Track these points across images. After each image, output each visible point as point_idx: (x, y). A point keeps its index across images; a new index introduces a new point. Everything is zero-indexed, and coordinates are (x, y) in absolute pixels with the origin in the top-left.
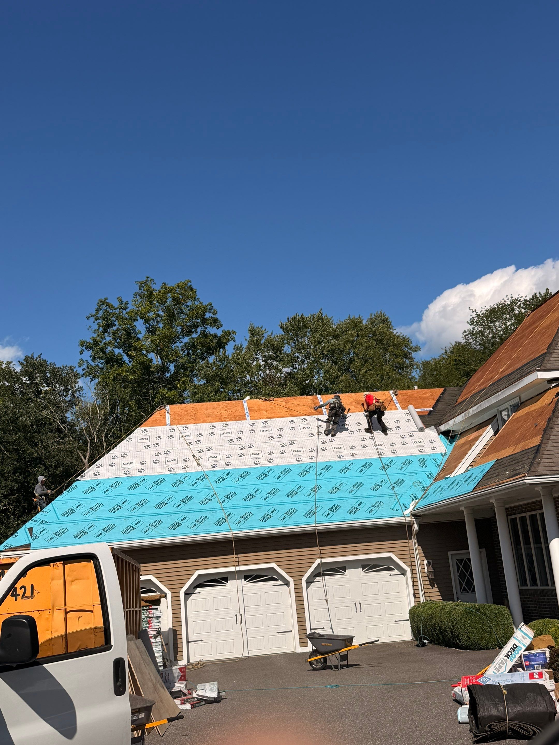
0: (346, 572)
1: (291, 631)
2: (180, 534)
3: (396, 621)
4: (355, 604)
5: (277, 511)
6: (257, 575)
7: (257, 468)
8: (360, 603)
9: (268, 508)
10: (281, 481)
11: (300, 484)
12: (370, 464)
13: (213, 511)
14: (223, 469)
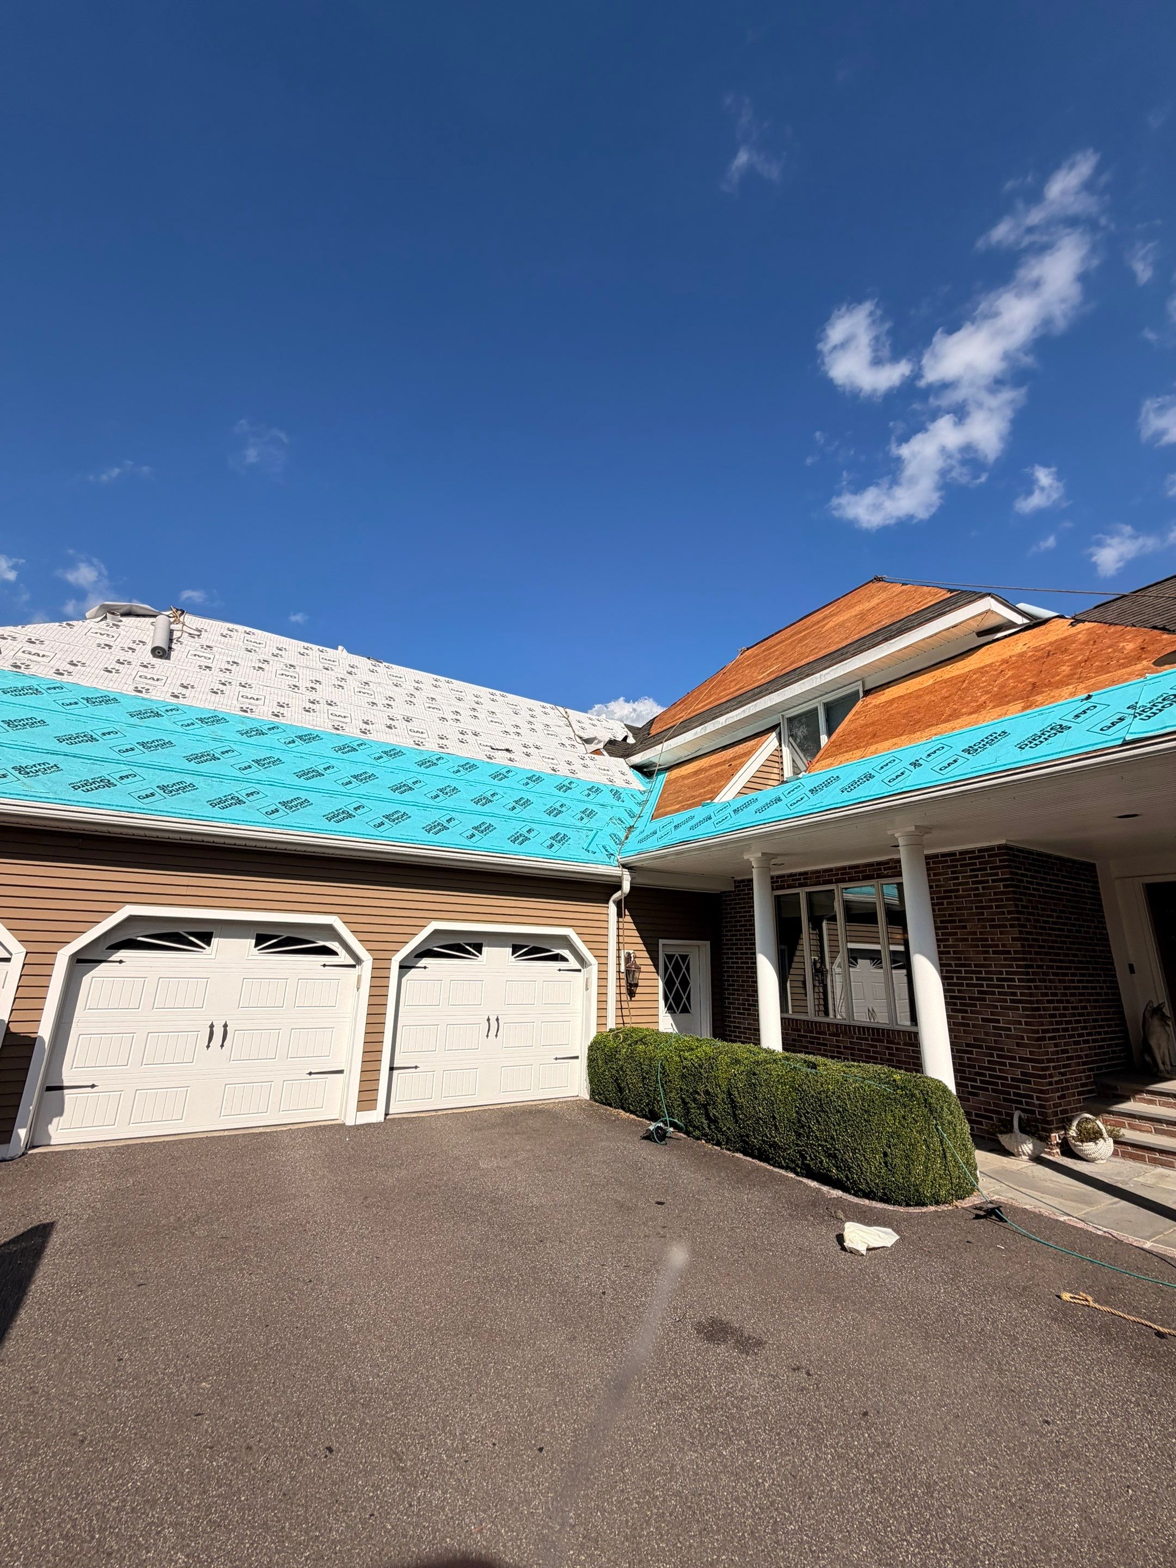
0: (480, 953)
1: (341, 1072)
2: (100, 804)
3: (556, 1059)
4: (488, 1020)
5: (366, 809)
6: (288, 938)
7: (338, 735)
8: (497, 1020)
9: (348, 800)
10: (382, 765)
11: (420, 777)
12: (539, 779)
13: (214, 779)
14: (266, 718)
